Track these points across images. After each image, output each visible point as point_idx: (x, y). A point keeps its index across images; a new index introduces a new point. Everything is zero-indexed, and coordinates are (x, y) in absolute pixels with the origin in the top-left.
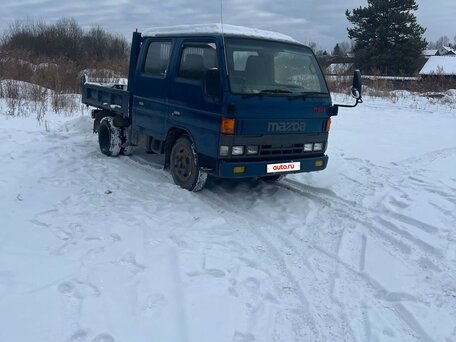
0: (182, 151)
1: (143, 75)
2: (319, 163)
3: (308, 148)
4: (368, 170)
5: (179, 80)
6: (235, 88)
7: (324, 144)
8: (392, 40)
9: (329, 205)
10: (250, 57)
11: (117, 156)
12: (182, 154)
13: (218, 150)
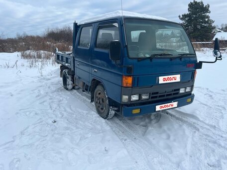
0: (99, 94)
1: (79, 47)
2: (189, 100)
3: (182, 91)
4: (211, 96)
5: (96, 49)
6: (132, 54)
7: (192, 87)
8: (199, 27)
9: (198, 130)
10: (141, 33)
11: (71, 90)
12: (99, 96)
13: (121, 98)
